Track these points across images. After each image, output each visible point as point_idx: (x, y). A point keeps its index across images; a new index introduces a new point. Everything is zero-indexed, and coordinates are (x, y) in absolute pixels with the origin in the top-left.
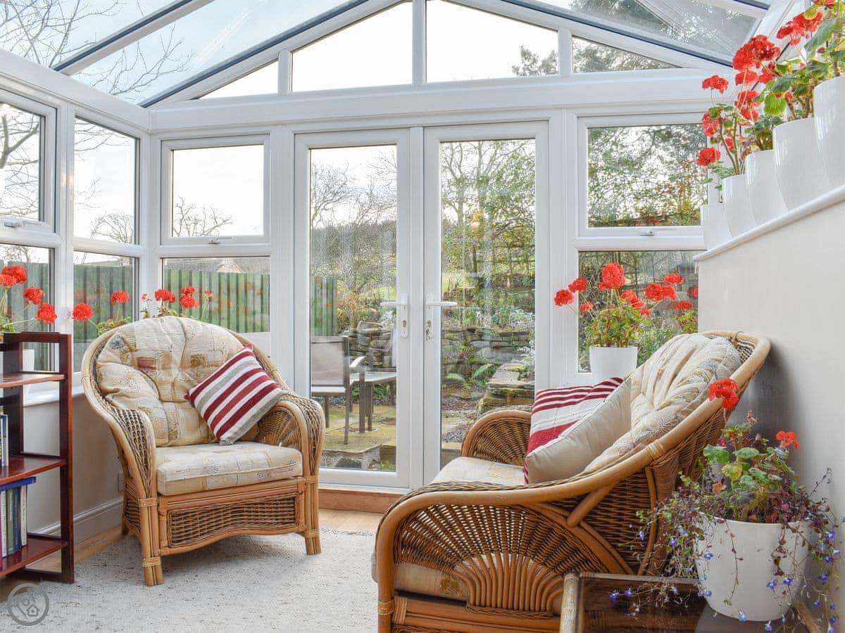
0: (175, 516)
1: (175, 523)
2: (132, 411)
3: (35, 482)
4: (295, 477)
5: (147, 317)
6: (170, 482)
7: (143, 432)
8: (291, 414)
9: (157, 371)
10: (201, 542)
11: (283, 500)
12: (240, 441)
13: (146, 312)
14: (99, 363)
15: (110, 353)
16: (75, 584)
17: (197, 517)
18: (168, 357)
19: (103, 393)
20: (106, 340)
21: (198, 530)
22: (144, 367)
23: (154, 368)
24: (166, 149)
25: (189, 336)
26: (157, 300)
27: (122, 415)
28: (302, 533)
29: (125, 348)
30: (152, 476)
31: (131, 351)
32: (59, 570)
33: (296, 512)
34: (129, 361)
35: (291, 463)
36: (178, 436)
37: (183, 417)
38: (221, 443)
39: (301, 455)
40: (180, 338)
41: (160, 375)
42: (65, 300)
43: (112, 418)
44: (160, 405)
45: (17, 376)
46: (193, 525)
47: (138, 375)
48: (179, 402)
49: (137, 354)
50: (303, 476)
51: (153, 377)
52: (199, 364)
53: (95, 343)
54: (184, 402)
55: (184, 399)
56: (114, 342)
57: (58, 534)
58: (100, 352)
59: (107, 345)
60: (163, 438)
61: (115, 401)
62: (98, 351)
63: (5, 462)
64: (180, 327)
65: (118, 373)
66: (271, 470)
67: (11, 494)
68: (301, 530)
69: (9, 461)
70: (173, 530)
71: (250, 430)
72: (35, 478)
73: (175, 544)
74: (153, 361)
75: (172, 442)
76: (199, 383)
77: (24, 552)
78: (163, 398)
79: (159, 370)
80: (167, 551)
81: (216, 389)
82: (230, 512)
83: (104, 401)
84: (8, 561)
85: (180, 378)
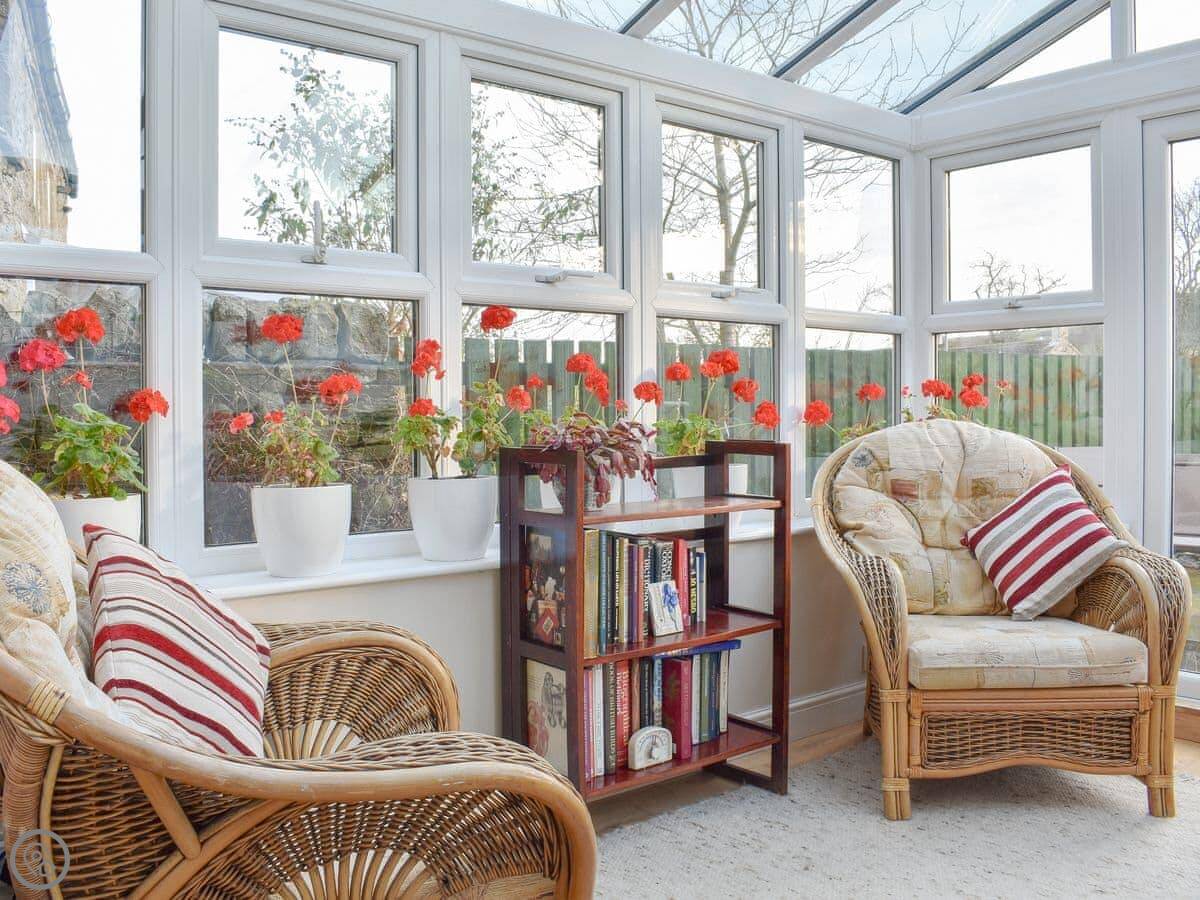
0: (933, 722)
1: (933, 732)
2: (877, 557)
3: (739, 647)
4: (1135, 684)
5: (909, 420)
6: (927, 669)
7: (890, 592)
8: (1131, 580)
9: (920, 501)
10: (972, 767)
11: (1112, 719)
12: (1045, 615)
13: (908, 414)
14: (837, 486)
15: (852, 473)
16: (788, 797)
17: (968, 727)
18: (936, 480)
19: (841, 530)
20: (847, 454)
21: (969, 747)
22: (901, 494)
23: (916, 497)
24: (938, 172)
25: (970, 449)
26: (926, 395)
27: (862, 564)
28: (1144, 778)
29: (874, 466)
30: (901, 657)
31: (882, 470)
32: (767, 772)
33: (1134, 742)
34: (878, 486)
35: (1128, 660)
36: (949, 600)
37: (957, 570)
38: (1014, 617)
39: (1146, 649)
40: (955, 452)
41: (923, 506)
42: (794, 396)
43: (847, 566)
44: (922, 551)
45: (722, 500)
46: (961, 739)
47: (891, 505)
48: (952, 549)
49: (892, 475)
50: (1148, 684)
51: (914, 510)
52: (985, 492)
53: (831, 458)
54: (959, 549)
55: (961, 546)
56: (859, 456)
57: (769, 723)
58: (839, 470)
59: (849, 461)
60: (925, 601)
61: (857, 542)
62: (836, 469)
63: (701, 616)
64: (957, 436)
65: (863, 501)
66: (1092, 668)
67: (707, 660)
68: (1141, 772)
69: (707, 615)
70: (930, 742)
71: (1062, 600)
72: (739, 642)
73: (932, 764)
74: (914, 485)
75: (940, 608)
76: (984, 521)
77: (722, 742)
78: (929, 542)
79: (922, 499)
80: (920, 773)
81: (1010, 532)
82: (1020, 726)
83: (840, 543)
84: (700, 749)
85: (955, 511)
